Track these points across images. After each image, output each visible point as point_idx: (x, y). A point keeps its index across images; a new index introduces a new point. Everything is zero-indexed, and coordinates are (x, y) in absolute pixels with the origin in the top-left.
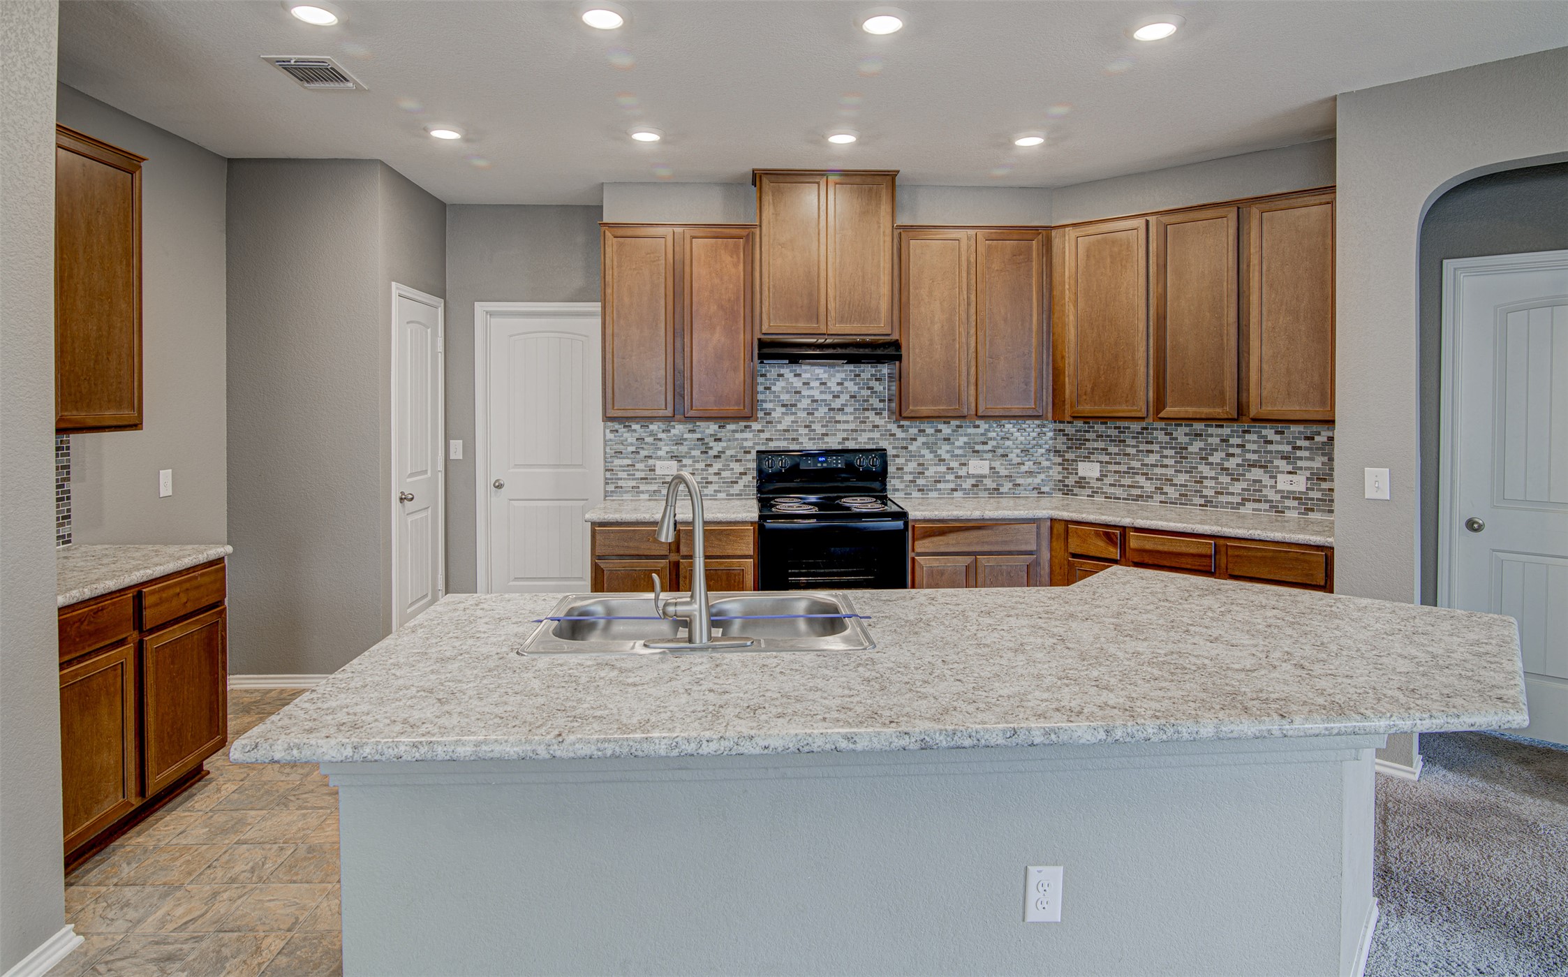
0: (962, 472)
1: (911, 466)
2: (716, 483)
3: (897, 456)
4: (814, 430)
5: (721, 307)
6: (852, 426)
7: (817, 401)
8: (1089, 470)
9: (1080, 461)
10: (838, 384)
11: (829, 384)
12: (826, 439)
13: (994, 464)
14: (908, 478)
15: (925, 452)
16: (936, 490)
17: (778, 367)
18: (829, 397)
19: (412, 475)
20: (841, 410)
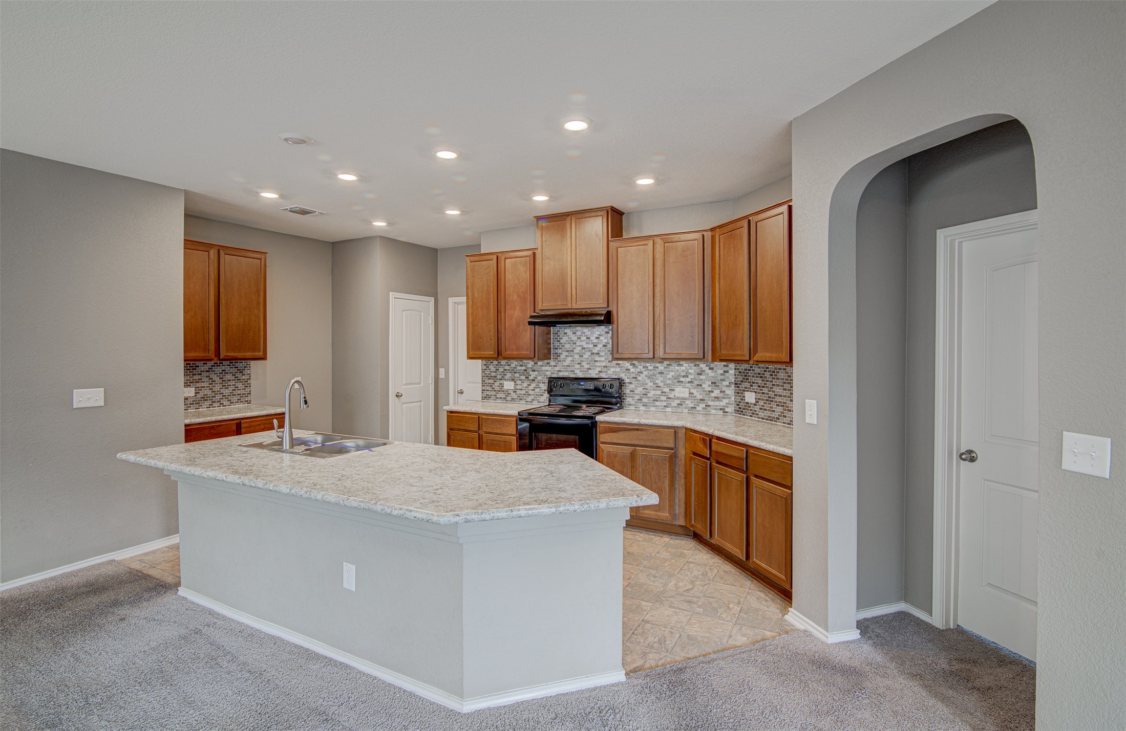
0: (671, 396)
1: (639, 390)
2: (533, 395)
3: (631, 383)
4: (583, 366)
5: (519, 296)
6: (604, 364)
7: (584, 348)
8: (750, 397)
9: (747, 391)
10: (597, 338)
11: (591, 338)
12: (590, 371)
13: (692, 391)
14: (637, 397)
15: (648, 381)
16: (653, 406)
17: (564, 329)
18: (591, 346)
19: (406, 384)
20: (598, 354)
